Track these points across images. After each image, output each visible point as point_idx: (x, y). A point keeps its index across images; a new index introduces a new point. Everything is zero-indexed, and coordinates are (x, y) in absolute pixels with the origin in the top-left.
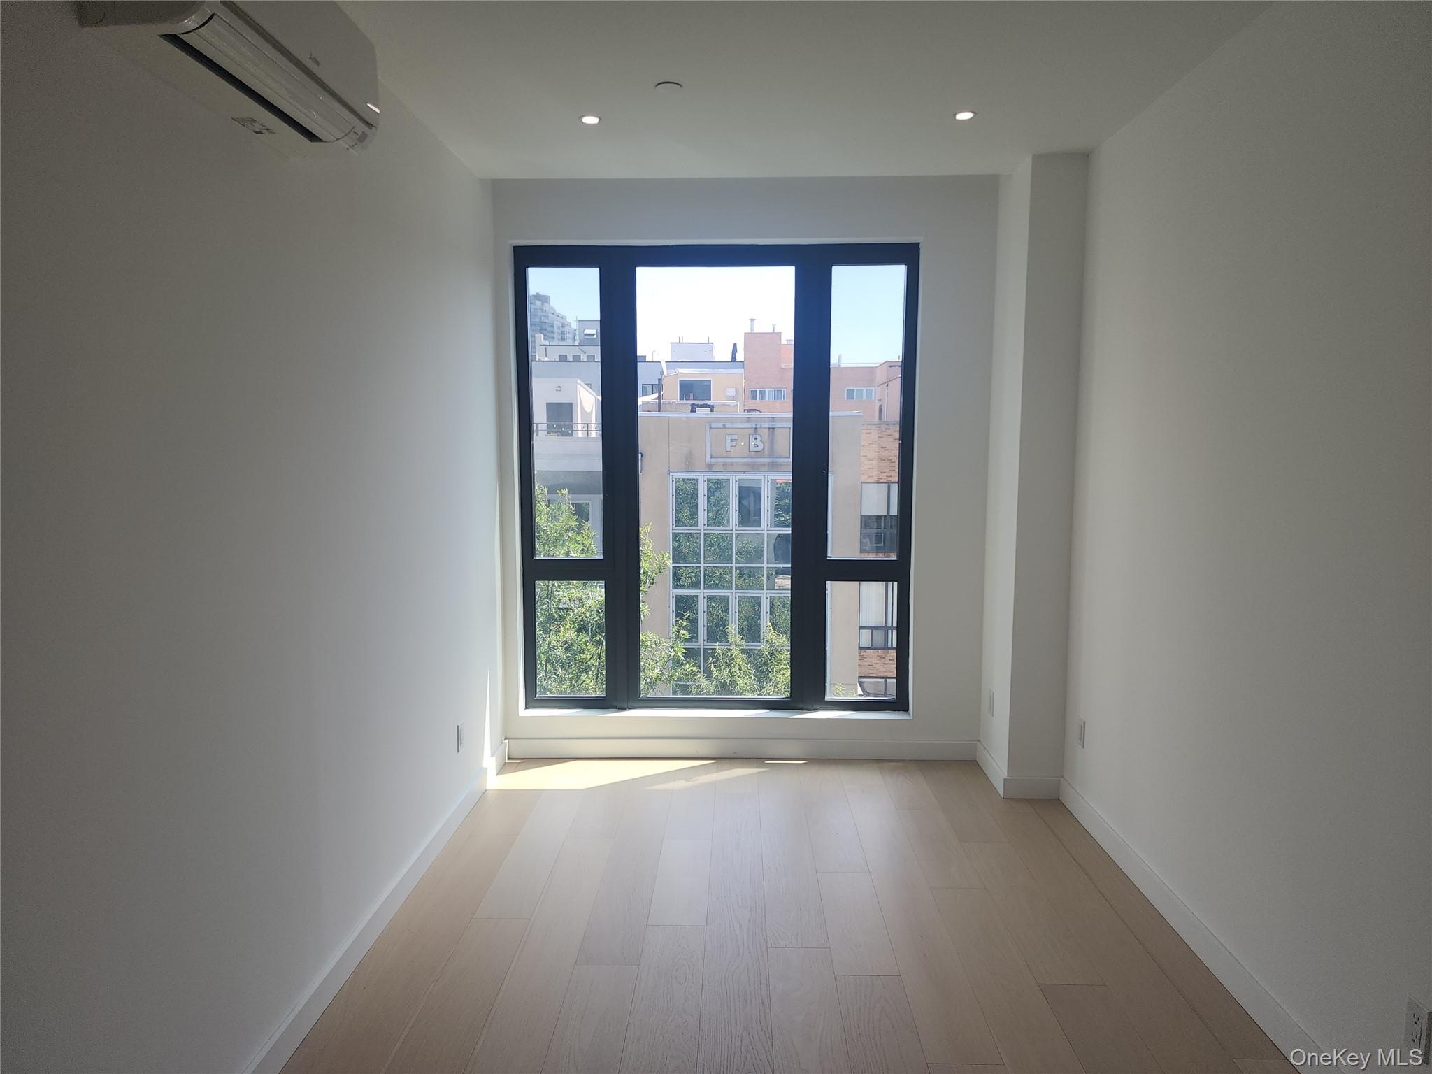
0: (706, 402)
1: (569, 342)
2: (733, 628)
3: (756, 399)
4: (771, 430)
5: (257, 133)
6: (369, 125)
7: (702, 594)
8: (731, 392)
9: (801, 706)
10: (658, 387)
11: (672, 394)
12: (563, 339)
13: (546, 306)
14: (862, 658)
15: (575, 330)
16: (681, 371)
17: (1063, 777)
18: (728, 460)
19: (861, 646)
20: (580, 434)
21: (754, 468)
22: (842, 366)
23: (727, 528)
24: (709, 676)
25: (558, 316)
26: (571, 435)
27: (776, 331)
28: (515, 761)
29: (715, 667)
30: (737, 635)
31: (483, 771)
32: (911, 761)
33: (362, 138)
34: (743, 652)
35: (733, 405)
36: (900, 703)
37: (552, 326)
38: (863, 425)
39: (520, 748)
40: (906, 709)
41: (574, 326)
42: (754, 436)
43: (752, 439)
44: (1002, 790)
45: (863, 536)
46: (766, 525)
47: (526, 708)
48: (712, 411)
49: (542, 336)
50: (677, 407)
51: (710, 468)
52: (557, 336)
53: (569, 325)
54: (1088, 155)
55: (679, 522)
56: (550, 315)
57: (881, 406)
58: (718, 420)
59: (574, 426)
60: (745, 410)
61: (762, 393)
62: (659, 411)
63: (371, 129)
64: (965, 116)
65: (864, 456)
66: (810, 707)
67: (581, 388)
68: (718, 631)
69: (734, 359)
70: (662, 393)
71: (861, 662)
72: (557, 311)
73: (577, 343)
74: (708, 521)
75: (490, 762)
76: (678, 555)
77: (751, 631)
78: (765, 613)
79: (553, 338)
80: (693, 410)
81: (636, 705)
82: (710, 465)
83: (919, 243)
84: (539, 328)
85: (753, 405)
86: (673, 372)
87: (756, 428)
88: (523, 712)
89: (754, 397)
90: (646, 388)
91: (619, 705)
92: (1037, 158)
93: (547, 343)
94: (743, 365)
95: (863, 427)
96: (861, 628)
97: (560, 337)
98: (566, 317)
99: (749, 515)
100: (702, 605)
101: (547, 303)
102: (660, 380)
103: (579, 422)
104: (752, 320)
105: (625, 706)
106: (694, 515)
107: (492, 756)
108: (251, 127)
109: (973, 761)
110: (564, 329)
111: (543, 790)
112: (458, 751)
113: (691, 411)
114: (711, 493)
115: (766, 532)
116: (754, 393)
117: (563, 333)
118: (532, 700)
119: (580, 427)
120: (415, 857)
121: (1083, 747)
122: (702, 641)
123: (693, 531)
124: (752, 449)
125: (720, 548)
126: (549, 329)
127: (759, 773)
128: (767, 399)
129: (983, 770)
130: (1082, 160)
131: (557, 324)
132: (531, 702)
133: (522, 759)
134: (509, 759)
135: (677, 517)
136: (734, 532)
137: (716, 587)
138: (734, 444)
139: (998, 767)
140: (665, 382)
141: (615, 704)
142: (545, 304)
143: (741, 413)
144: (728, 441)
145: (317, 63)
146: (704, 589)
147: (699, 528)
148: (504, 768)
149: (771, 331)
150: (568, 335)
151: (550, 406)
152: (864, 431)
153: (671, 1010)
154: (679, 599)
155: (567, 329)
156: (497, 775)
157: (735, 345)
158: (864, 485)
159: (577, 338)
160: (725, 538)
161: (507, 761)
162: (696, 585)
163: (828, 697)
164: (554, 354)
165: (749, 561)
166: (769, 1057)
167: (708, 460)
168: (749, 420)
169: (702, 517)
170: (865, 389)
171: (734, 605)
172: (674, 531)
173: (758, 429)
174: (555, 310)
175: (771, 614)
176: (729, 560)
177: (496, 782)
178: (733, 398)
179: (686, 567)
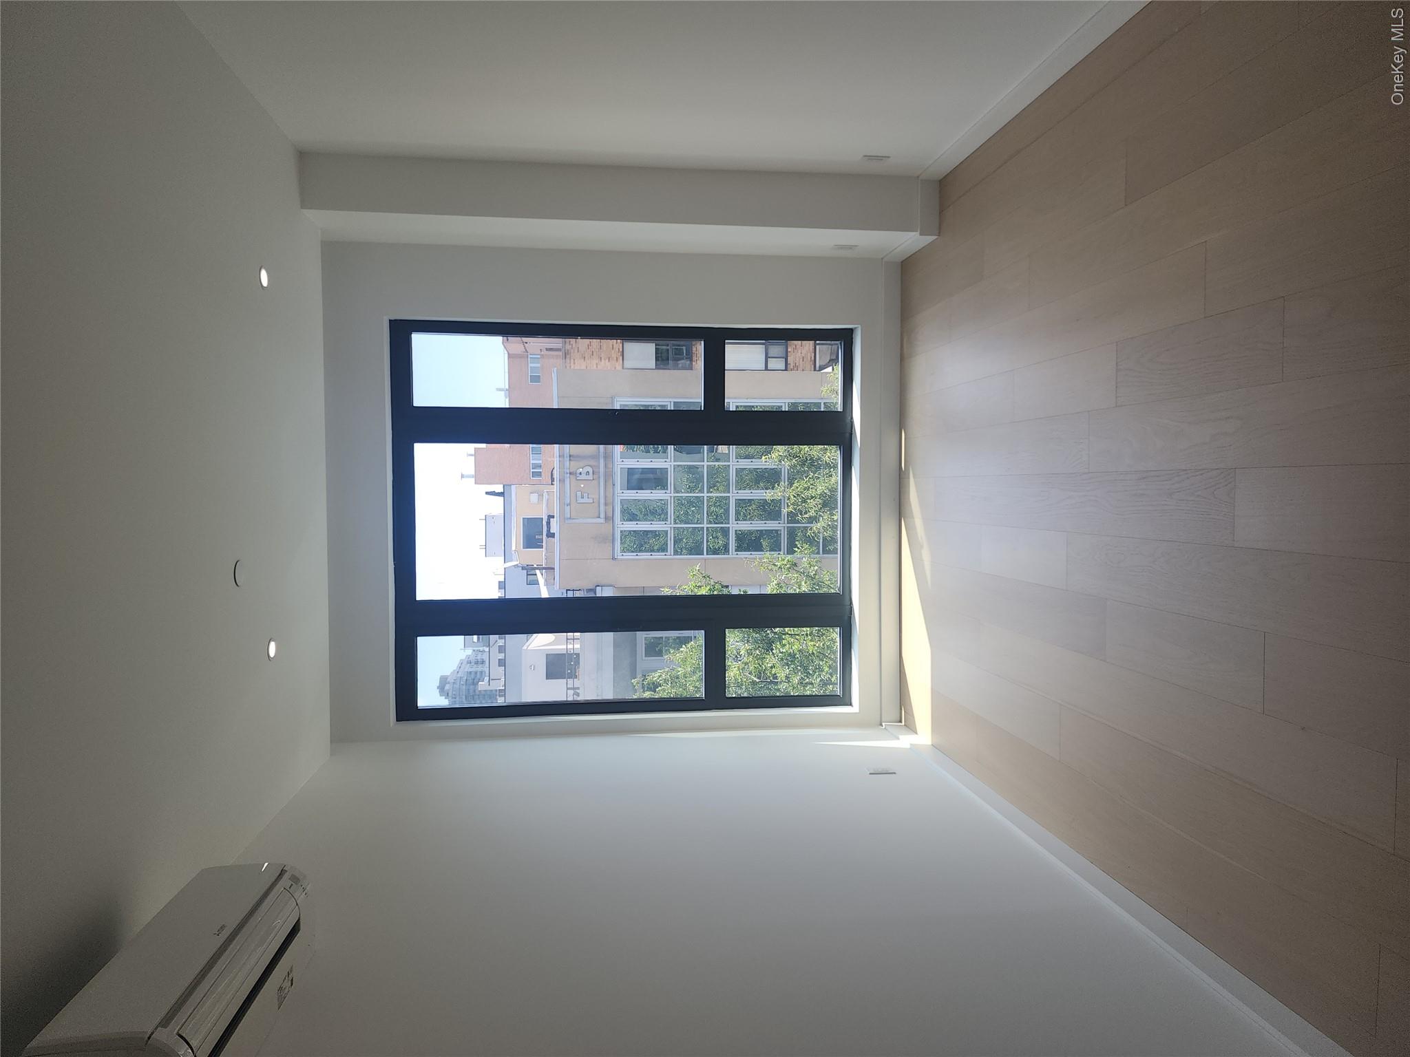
0: (544, 523)
1: (485, 657)
2: (768, 495)
3: (540, 472)
4: (571, 458)
5: (292, 984)
6: (282, 872)
7: (734, 526)
8: (534, 497)
9: (848, 435)
10: (529, 570)
11: (536, 556)
12: (483, 662)
13: (451, 680)
14: (796, 367)
15: (474, 650)
16: (514, 548)
17: (918, 177)
18: (602, 501)
19: (784, 369)
20: (577, 646)
21: (609, 475)
22: (507, 387)
23: (669, 502)
24: (813, 520)
25: (460, 667)
26: (578, 655)
27: (473, 453)
28: (902, 714)
29: (806, 513)
30: (775, 491)
31: (914, 747)
32: (902, 327)
33: (295, 880)
34: (791, 484)
35: (547, 496)
36: (845, 337)
37: (471, 672)
38: (566, 367)
39: (890, 711)
40: (851, 331)
41: (469, 652)
42: (578, 475)
43: (580, 477)
44: (930, 237)
45: (676, 368)
46: (666, 463)
47: (851, 705)
48: (553, 517)
49: (480, 683)
50: (550, 551)
51: (609, 519)
52: (480, 668)
53: (468, 657)
54: (301, 153)
55: (663, 549)
56: (459, 675)
57: (547, 349)
58: (562, 512)
59: (569, 652)
60: (552, 484)
61: (535, 466)
62: (553, 569)
63: (286, 871)
64: (264, 278)
65: (597, 367)
66: (849, 426)
67: (530, 646)
68: (770, 510)
69: (501, 494)
70: (535, 566)
71: (800, 369)
72: (455, 668)
73: (487, 649)
74: (663, 520)
75: (905, 741)
76: (696, 550)
77: (770, 478)
78: (752, 463)
79: (481, 672)
80: (552, 535)
81: (848, 598)
82: (606, 518)
83: (390, 320)
84: (472, 687)
85: (546, 477)
86: (515, 556)
87: (570, 473)
88: (855, 708)
89: (539, 474)
90: (530, 581)
91: (848, 613)
92: (305, 203)
93: (487, 679)
94: (507, 485)
95: (568, 367)
96: (766, 369)
97: (481, 665)
98: (461, 660)
99: (655, 479)
100: (745, 526)
101: (447, 678)
102: (523, 568)
103: (565, 647)
104: (462, 476)
105: (848, 607)
106: (655, 534)
107: (898, 739)
108: (287, 990)
109: (902, 265)
110: (473, 661)
111: (932, 689)
112: (895, 773)
113: (554, 537)
114: (633, 518)
115: (673, 464)
116: (534, 474)
117: (477, 663)
118: (843, 699)
119: (570, 646)
120: (1000, 817)
121: (889, 157)
122: (780, 525)
123: (672, 534)
124: (590, 477)
125: (687, 509)
126: (473, 676)
127: (914, 477)
128: (540, 462)
129: (911, 256)
130: (304, 157)
131: (468, 668)
132: (844, 700)
133: (901, 709)
134: (901, 722)
135: (658, 551)
136: (673, 495)
137: (727, 511)
138: (586, 495)
139: (908, 241)
140: (525, 563)
141: (846, 618)
142: (448, 680)
143: (555, 488)
144: (582, 501)
145: (223, 927)
146: (729, 524)
147: (669, 529)
148: (910, 727)
149: (473, 457)
150: (479, 658)
151: (550, 675)
152: (572, 367)
153: (1149, 568)
154: (739, 549)
155: (473, 659)
156: (916, 733)
157: (487, 493)
158: (625, 367)
159: (481, 649)
160: (679, 503)
161: (903, 724)
162: (725, 532)
163: (840, 409)
164: (498, 672)
165: (701, 479)
166: (1197, 473)
167: (602, 520)
168: (562, 481)
169: (657, 526)
170: (530, 365)
171: (746, 494)
172: (672, 554)
173: (571, 471)
174: (454, 671)
175: (753, 458)
176: (701, 500)
177: (924, 735)
178: (541, 495)
179: (707, 542)
